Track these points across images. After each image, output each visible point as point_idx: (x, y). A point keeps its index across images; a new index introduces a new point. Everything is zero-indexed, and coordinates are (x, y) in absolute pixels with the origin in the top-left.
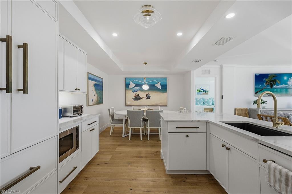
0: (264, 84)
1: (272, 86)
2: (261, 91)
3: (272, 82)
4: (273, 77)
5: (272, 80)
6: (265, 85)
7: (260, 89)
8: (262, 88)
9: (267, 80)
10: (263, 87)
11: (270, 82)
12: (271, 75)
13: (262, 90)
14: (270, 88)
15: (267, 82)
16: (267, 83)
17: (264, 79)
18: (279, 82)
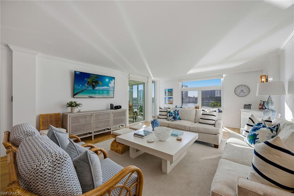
0: (86, 84)
1: (94, 87)
2: (81, 92)
3: (94, 83)
4: (96, 77)
5: (95, 80)
6: (87, 86)
7: (81, 90)
8: (82, 89)
9: (88, 80)
10: (84, 88)
11: (92, 83)
12: (93, 75)
13: (83, 91)
14: (92, 89)
15: (89, 82)
16: (89, 84)
17: (86, 79)
18: (101, 84)
